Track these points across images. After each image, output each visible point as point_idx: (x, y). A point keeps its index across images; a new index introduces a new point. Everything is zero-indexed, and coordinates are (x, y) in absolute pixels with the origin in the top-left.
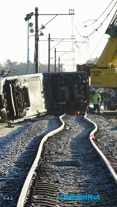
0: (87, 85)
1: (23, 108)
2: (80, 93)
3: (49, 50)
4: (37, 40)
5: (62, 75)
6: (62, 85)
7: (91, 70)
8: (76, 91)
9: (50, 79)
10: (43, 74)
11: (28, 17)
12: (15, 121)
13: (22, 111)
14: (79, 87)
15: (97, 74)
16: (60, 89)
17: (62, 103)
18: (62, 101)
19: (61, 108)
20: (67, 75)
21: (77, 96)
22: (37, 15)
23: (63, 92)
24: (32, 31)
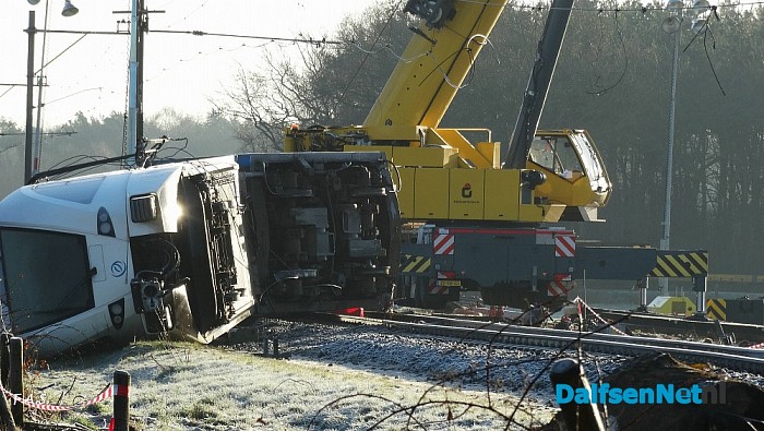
0: (392, 205)
2: (367, 235)
5: (305, 164)
6: (305, 203)
8: (354, 228)
9: (260, 177)
10: (239, 159)
14: (364, 212)
16: (297, 218)
17: (306, 275)
18: (304, 265)
19: (301, 293)
20: (322, 166)
21: (357, 246)
23: (311, 229)
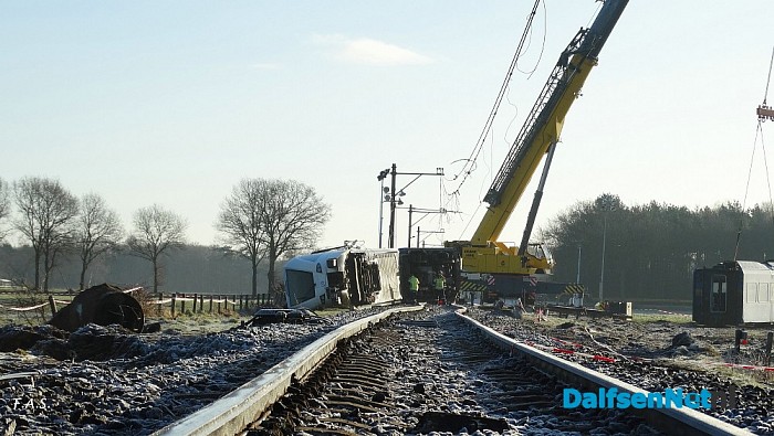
1: (372, 291)
3: (410, 227)
4: (393, 207)
7: (464, 249)
11: (382, 176)
12: (361, 308)
13: (369, 295)
15: (471, 254)
22: (394, 174)
24: (387, 198)
